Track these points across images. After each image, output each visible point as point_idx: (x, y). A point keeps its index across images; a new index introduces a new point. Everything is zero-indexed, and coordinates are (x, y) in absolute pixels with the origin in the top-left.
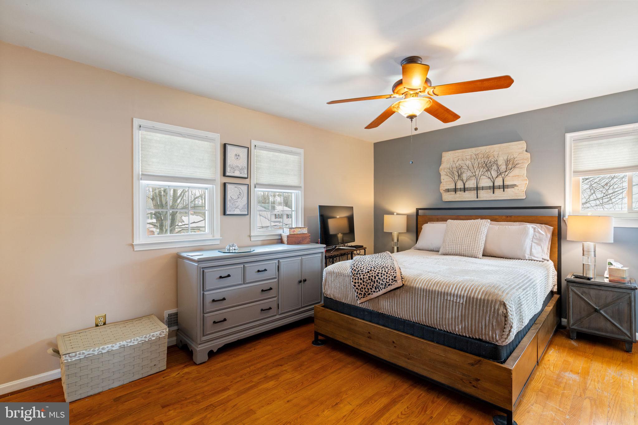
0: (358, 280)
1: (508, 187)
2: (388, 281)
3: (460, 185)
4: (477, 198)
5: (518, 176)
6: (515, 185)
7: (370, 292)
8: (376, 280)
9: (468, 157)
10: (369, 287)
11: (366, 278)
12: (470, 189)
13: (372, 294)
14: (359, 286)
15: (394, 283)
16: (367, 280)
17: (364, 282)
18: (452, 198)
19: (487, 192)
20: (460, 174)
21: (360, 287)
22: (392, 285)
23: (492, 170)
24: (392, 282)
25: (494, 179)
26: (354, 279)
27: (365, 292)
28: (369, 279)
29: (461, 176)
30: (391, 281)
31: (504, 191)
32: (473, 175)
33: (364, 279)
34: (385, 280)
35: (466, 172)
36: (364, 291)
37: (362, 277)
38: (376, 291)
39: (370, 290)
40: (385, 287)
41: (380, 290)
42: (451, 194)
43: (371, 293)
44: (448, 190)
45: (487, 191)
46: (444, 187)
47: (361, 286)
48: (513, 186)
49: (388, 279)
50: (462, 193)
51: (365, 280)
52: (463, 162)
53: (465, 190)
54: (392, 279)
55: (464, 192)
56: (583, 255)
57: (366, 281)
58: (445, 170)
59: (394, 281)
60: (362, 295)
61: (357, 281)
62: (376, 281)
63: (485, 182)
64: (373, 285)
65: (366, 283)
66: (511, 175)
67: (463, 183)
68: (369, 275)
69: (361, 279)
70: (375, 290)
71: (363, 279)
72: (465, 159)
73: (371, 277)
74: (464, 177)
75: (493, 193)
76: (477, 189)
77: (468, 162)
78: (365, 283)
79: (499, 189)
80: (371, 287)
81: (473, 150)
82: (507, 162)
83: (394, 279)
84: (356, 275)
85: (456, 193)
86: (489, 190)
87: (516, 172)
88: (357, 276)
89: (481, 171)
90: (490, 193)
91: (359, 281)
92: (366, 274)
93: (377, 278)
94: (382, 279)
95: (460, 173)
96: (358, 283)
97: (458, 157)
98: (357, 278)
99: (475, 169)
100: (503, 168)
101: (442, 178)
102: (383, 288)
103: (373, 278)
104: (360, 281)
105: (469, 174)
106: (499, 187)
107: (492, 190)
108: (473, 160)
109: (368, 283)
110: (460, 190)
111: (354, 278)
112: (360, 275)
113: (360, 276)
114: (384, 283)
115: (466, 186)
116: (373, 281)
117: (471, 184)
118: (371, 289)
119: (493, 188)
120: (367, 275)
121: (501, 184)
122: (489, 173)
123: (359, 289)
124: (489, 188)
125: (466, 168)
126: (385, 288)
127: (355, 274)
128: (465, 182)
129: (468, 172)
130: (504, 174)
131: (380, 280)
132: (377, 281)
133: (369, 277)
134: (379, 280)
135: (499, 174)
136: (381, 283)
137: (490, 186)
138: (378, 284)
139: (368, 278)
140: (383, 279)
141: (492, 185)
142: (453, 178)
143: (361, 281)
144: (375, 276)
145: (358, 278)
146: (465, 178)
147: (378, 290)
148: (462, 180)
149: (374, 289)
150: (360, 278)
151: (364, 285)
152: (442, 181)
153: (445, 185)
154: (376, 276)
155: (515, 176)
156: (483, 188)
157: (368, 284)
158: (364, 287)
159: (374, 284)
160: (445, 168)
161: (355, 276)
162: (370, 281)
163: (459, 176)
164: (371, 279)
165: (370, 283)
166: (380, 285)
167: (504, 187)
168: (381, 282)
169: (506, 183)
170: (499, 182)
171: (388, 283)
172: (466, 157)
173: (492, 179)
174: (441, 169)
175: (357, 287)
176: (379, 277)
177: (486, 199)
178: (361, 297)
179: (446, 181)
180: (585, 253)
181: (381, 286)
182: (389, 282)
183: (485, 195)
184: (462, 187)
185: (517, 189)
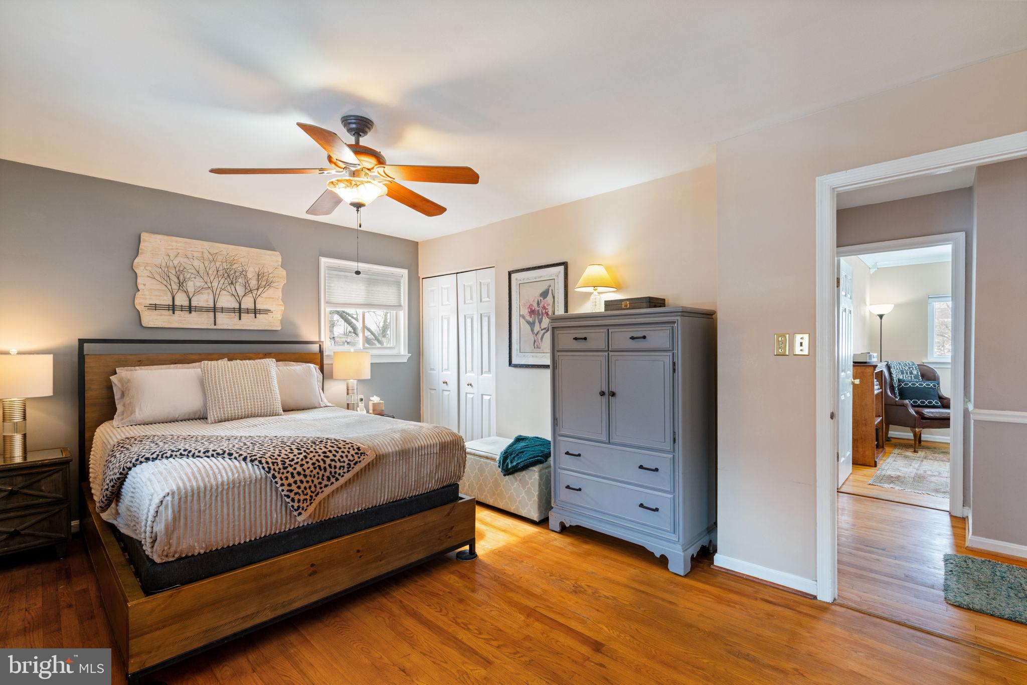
0: (293, 477)
1: (262, 312)
2: (352, 458)
3: (181, 300)
4: (215, 325)
5: (273, 298)
6: (269, 311)
7: (318, 489)
8: (327, 465)
9: (196, 254)
10: (316, 481)
11: (308, 468)
12: (200, 309)
13: (322, 491)
14: (299, 487)
15: (362, 458)
16: (312, 471)
17: (305, 476)
18: (164, 322)
19: (229, 317)
20: (181, 281)
21: (302, 489)
22: (360, 461)
23: (237, 284)
24: (359, 458)
25: (241, 299)
26: (284, 479)
27: (312, 494)
28: (315, 468)
29: (184, 284)
30: (356, 456)
31: (256, 317)
32: (206, 286)
33: (304, 471)
34: (345, 459)
35: (193, 279)
36: (309, 493)
37: (299, 469)
38: (329, 483)
39: (318, 486)
40: (349, 469)
41: (339, 477)
42: (161, 315)
43: (320, 491)
44: (155, 307)
45: (230, 315)
46: (145, 299)
47: (302, 486)
48: (267, 311)
49: (349, 455)
50: (185, 314)
51: (308, 472)
52: (186, 260)
53: (190, 309)
54: (357, 453)
55: (190, 313)
56: (348, 394)
57: (311, 474)
58: (148, 268)
59: (361, 455)
60: (308, 500)
61: (291, 480)
62: (328, 467)
63: (226, 301)
64: (323, 475)
65: (310, 476)
66: (263, 295)
67: (188, 296)
68: (311, 462)
69: (299, 474)
70: (327, 483)
71: (302, 473)
72: (190, 256)
73: (317, 464)
74: (190, 287)
75: (240, 319)
76: (215, 310)
77: (196, 263)
78: (308, 478)
79: (247, 314)
80: (320, 480)
81: (207, 245)
82: (259, 276)
83: (359, 452)
84: (285, 471)
85: (174, 313)
86: (233, 314)
87: (270, 292)
88: (288, 472)
89: (222, 282)
90: (234, 318)
91: (295, 479)
92: (304, 462)
93: (328, 461)
94: (339, 460)
95: (181, 278)
96: (295, 482)
97: (177, 249)
98: (289, 475)
99: (212, 278)
100: (253, 283)
101: (140, 281)
102: (344, 473)
103: (321, 463)
104: (297, 478)
105: (199, 283)
106: (248, 311)
107: (238, 314)
108: (207, 263)
109: (315, 475)
110: (182, 308)
111: (283, 477)
112: (293, 467)
113: (295, 469)
114: (345, 464)
115: (194, 304)
116: (322, 468)
117: (203, 300)
118: (320, 483)
119: (240, 311)
120: (307, 463)
121: (252, 306)
122: (232, 287)
123: (301, 493)
124: (233, 310)
125: (193, 271)
126: (348, 471)
127: (280, 469)
128: (191, 296)
129: (196, 280)
130: (256, 293)
131: (336, 462)
132: (330, 465)
133: (314, 464)
134: (333, 464)
135: (248, 291)
136: (338, 467)
137: (234, 308)
138: (333, 470)
139: (312, 468)
140: (340, 458)
141: (237, 306)
142: (169, 287)
143: (302, 477)
144: (322, 459)
145: (292, 474)
146: (191, 290)
147: (333, 480)
148: (187, 292)
149: (325, 482)
150: (295, 472)
151: (308, 482)
152: (140, 287)
153: (147, 297)
154: (325, 459)
155: (269, 298)
156: (222, 310)
157: (314, 477)
158: (307, 486)
159: (324, 473)
160: (147, 263)
161: (283, 473)
162: (318, 470)
163: (181, 284)
164: (318, 468)
165: (318, 473)
166: (337, 470)
167: (256, 312)
168: (338, 464)
169: (258, 307)
170: (247, 303)
171: (352, 461)
172: (193, 253)
173: (237, 298)
174: (138, 263)
175: (296, 490)
176: (330, 458)
177: (227, 328)
178: (307, 506)
179: (151, 289)
180: (350, 392)
181: (341, 471)
182: (354, 459)
183: (226, 322)
184: (186, 303)
185: (272, 316)
